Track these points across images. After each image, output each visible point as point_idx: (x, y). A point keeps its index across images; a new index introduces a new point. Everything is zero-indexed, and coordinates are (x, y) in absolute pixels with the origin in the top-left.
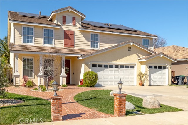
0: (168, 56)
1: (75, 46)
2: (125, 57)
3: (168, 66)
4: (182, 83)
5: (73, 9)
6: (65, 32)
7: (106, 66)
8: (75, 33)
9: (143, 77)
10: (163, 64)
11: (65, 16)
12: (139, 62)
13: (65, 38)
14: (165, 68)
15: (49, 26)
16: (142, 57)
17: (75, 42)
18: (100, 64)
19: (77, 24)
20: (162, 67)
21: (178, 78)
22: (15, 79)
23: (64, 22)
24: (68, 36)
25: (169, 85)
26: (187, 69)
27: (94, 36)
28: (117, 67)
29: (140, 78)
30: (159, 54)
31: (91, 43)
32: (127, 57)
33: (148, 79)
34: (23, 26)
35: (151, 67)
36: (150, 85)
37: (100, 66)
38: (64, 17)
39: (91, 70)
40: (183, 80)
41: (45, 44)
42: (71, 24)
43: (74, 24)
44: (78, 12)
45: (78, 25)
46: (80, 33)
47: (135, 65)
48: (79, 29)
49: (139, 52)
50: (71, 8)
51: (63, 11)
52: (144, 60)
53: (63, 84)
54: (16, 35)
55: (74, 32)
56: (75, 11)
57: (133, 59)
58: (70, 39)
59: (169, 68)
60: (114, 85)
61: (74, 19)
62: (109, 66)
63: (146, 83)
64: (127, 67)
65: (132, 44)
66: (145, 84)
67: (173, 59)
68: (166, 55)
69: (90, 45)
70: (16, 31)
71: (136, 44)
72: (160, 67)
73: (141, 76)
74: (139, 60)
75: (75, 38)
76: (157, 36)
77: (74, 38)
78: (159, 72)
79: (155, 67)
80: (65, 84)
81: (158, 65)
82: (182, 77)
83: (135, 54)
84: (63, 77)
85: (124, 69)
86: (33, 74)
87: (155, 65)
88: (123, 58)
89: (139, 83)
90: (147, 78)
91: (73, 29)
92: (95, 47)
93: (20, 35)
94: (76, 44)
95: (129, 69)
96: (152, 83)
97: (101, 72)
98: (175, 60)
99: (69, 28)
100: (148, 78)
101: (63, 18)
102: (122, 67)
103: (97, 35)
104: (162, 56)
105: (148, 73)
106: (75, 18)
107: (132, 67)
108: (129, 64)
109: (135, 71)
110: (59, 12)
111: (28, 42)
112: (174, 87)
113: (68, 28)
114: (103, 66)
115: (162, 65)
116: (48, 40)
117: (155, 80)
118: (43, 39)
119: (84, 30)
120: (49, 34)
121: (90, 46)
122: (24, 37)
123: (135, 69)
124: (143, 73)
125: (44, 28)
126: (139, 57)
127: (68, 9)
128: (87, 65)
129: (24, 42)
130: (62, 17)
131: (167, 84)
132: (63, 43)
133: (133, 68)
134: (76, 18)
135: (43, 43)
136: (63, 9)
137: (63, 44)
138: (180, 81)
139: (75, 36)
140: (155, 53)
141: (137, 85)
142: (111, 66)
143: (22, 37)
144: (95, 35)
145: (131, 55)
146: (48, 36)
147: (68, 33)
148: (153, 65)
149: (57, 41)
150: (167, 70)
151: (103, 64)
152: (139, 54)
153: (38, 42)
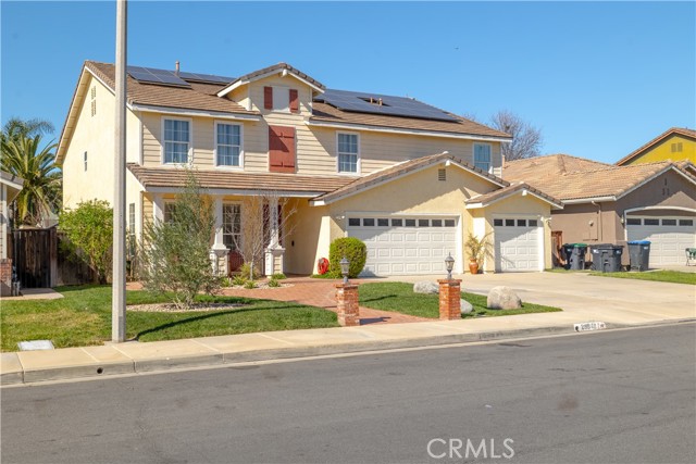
0: (540, 194)
1: (298, 169)
2: (434, 196)
3: (542, 219)
4: (580, 263)
5: (291, 69)
6: (271, 130)
7: (383, 223)
8: (298, 132)
9: (479, 249)
10: (529, 214)
11: (270, 89)
12: (468, 210)
13: (270, 149)
14: (534, 223)
16: (475, 195)
17: (298, 157)
18: (369, 216)
19: (303, 108)
20: (527, 223)
21: (569, 250)
23: (268, 105)
24: (280, 143)
25: (546, 270)
26: (592, 225)
27: (345, 139)
28: (410, 223)
29: (470, 251)
30: (518, 188)
31: (339, 160)
32: (439, 198)
33: (491, 256)
34: (163, 118)
35: (498, 223)
36: (498, 271)
37: (369, 222)
38: (268, 91)
39: (346, 235)
40: (582, 256)
41: (219, 164)
42: (288, 110)
43: (295, 110)
44: (305, 78)
45: (305, 113)
46: (311, 133)
47: (458, 217)
48: (308, 123)
49: (466, 183)
50: (286, 67)
51: (266, 75)
52: (480, 205)
53: (276, 272)
54: (145, 142)
55: (293, 130)
56: (298, 73)
57: (452, 203)
58: (285, 149)
59: (546, 225)
61: (293, 95)
62: (390, 223)
63: (488, 264)
64: (437, 223)
65: (448, 163)
66: (485, 268)
67: (553, 200)
68: (535, 191)
69: (336, 164)
70: (146, 131)
71: (459, 163)
72: (522, 223)
73: (473, 246)
74: (467, 203)
75: (298, 147)
77: (294, 145)
78: (522, 236)
79: (510, 223)
80: (281, 272)
81: (516, 218)
82: (580, 248)
83: (459, 190)
84: (275, 253)
85: (431, 229)
87: (510, 217)
88: (428, 202)
89: (471, 267)
90: (490, 252)
91: (292, 122)
92: (348, 170)
93: (157, 142)
94: (299, 162)
95: (443, 228)
96: (504, 266)
97: (372, 238)
98: (560, 204)
99: (282, 121)
101: (265, 92)
102: (424, 223)
103: (354, 137)
104: (525, 193)
105: (492, 238)
106: (296, 91)
107: (450, 223)
108: (443, 217)
109: (457, 235)
110: (256, 79)
111: (176, 160)
112: (561, 276)
113: (278, 121)
114: (376, 222)
115: (527, 218)
116: (228, 155)
117: (510, 257)
118: (215, 152)
119: (320, 125)
120: (228, 137)
121: (336, 168)
122: (167, 148)
123: (458, 228)
124: (479, 239)
125: (216, 122)
126: (468, 196)
127: (280, 70)
128: (336, 221)
129: (167, 160)
130: (263, 90)
131: (541, 267)
132: (267, 160)
133: (454, 226)
134: (299, 94)
135: (215, 161)
136: (265, 71)
137: (267, 165)
138: (575, 258)
139: (297, 140)
140: (508, 185)
141: (464, 272)
142: (397, 223)
143: (161, 148)
144: (348, 136)
145: (447, 192)
146: (229, 141)
147: (279, 134)
148: (504, 217)
149: (252, 156)
150: (540, 230)
151: (376, 216)
152: (467, 189)
153: (203, 159)
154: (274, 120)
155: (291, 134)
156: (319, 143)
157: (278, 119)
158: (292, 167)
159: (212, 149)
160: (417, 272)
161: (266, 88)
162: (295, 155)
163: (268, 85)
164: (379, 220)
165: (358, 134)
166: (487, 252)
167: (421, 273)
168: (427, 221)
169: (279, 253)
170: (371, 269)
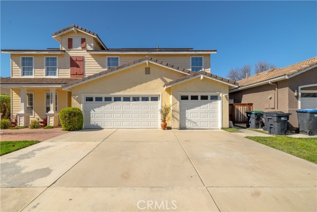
2: (141, 83)
3: (221, 95)
4: (258, 124)
5: (77, 27)
6: (71, 58)
7: (108, 99)
8: (86, 58)
10: (209, 92)
11: (72, 39)
13: (71, 67)
14: (215, 98)
15: (47, 53)
16: (169, 80)
18: (99, 96)
19: (88, 46)
20: (209, 98)
21: (249, 115)
22: (20, 119)
23: (70, 46)
24: (75, 64)
26: (270, 98)
27: (111, 60)
28: (127, 99)
32: (144, 84)
33: (177, 119)
34: (21, 57)
36: (182, 128)
37: (99, 99)
38: (70, 41)
40: (259, 119)
41: (47, 75)
42: (80, 48)
43: (84, 48)
46: (92, 58)
47: (159, 95)
49: (165, 75)
50: (75, 27)
54: (13, 67)
55: (83, 58)
56: (82, 29)
57: (156, 86)
58: (78, 66)
59: (224, 99)
60: (121, 127)
61: (83, 41)
62: (113, 99)
64: (145, 99)
66: (173, 126)
67: (228, 81)
68: (211, 76)
70: (14, 63)
71: (156, 62)
72: (204, 98)
73: (165, 113)
74: (164, 87)
76: (216, 51)
77: (84, 67)
78: (204, 106)
79: (194, 98)
81: (199, 95)
82: (256, 114)
83: (159, 79)
85: (140, 103)
86: (33, 111)
87: (194, 94)
88: (137, 87)
89: (162, 126)
90: (176, 116)
91: (82, 54)
93: (18, 67)
94: (86, 72)
95: (150, 102)
96: (188, 125)
97: (101, 108)
98: (234, 84)
99: (78, 54)
100: (178, 116)
101: (69, 41)
102: (136, 99)
103: (117, 58)
105: (177, 108)
106: (85, 39)
107: (155, 99)
109: (159, 105)
111: (28, 74)
113: (76, 54)
114: (103, 99)
115: (209, 94)
116: (51, 69)
117: (194, 119)
118: (45, 70)
119: (93, 53)
120: (50, 63)
122: (24, 69)
123: (160, 102)
126: (165, 81)
128: (75, 99)
129: (23, 75)
130: (67, 40)
132: (69, 72)
133: (157, 100)
134: (86, 40)
135: (45, 74)
136: (64, 30)
137: (69, 74)
138: (253, 120)
139: (85, 62)
142: (117, 99)
143: (20, 70)
144: (113, 58)
145: (151, 80)
146: (51, 65)
147: (74, 60)
148: (190, 94)
149: (62, 71)
150: (219, 102)
151: (103, 96)
152: (165, 78)
153: (39, 73)
154: (73, 53)
155: (82, 60)
156: (97, 63)
158: (83, 74)
159: (43, 69)
160: (130, 127)
161: (69, 39)
162: (84, 69)
163: (69, 38)
164: (105, 98)
165: (119, 57)
166: (173, 116)
167: (133, 127)
168: (148, 98)
169: (52, 115)
170: (100, 124)
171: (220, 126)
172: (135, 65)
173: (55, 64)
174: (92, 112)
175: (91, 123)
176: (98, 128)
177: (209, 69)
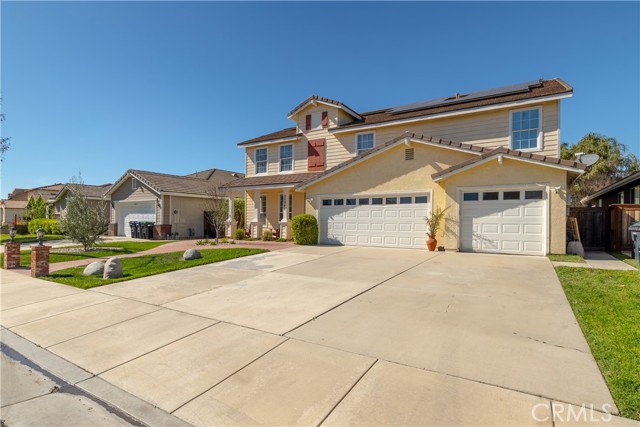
0: (530, 157)
1: (326, 167)
2: (398, 176)
3: (548, 188)
5: (317, 99)
6: (309, 143)
7: (351, 202)
8: (327, 141)
11: (310, 116)
13: (309, 156)
14: (536, 195)
15: (282, 141)
17: (327, 158)
18: (339, 197)
19: (331, 123)
20: (522, 195)
23: (308, 127)
24: (314, 151)
25: (550, 255)
27: (363, 138)
28: (378, 201)
32: (404, 176)
33: (453, 233)
34: (255, 149)
36: (463, 249)
37: (339, 202)
38: (309, 118)
39: (317, 212)
42: (320, 127)
43: (325, 126)
45: (333, 125)
46: (336, 140)
47: (429, 194)
49: (439, 159)
51: (303, 108)
54: (248, 164)
55: (324, 140)
57: (421, 179)
58: (317, 154)
60: (369, 244)
61: (325, 115)
62: (357, 202)
64: (406, 200)
66: (447, 246)
67: (559, 162)
68: (519, 155)
70: (248, 158)
72: (512, 196)
75: (327, 152)
76: (571, 92)
77: (325, 154)
79: (491, 196)
81: (501, 190)
83: (429, 166)
85: (398, 206)
86: (266, 219)
87: (491, 190)
88: (392, 181)
89: (428, 244)
90: (452, 229)
91: (322, 135)
93: (253, 163)
95: (413, 205)
96: (476, 244)
97: (341, 215)
98: (574, 167)
99: (317, 136)
100: (456, 230)
101: (307, 118)
102: (391, 201)
103: (371, 135)
105: (455, 213)
106: (326, 113)
107: (422, 199)
109: (427, 210)
110: (297, 112)
111: (262, 171)
114: (345, 202)
115: (522, 189)
116: (285, 165)
117: (488, 235)
118: (279, 163)
119: (337, 132)
120: (286, 153)
122: (258, 165)
123: (429, 204)
125: (279, 146)
128: (309, 203)
129: (257, 172)
130: (305, 118)
131: (541, 250)
132: (307, 164)
133: (426, 202)
134: (328, 114)
135: (280, 169)
136: (301, 106)
137: (307, 167)
139: (327, 147)
142: (364, 202)
143: (254, 166)
144: (365, 135)
145: (415, 169)
146: (286, 156)
147: (313, 145)
148: (481, 190)
149: (298, 163)
151: (345, 197)
152: (440, 165)
153: (273, 169)
154: (312, 136)
155: (323, 143)
156: (341, 146)
157: (315, 135)
158: (323, 165)
159: (277, 162)
161: (307, 116)
162: (325, 157)
163: (308, 114)
164: (347, 200)
165: (374, 132)
166: (447, 229)
167: (386, 245)
168: (395, 199)
169: (285, 225)
170: (339, 239)
171: (544, 250)
172: (388, 148)
173: (290, 155)
174: (330, 220)
175: (329, 237)
176: (337, 244)
177: (557, 132)
